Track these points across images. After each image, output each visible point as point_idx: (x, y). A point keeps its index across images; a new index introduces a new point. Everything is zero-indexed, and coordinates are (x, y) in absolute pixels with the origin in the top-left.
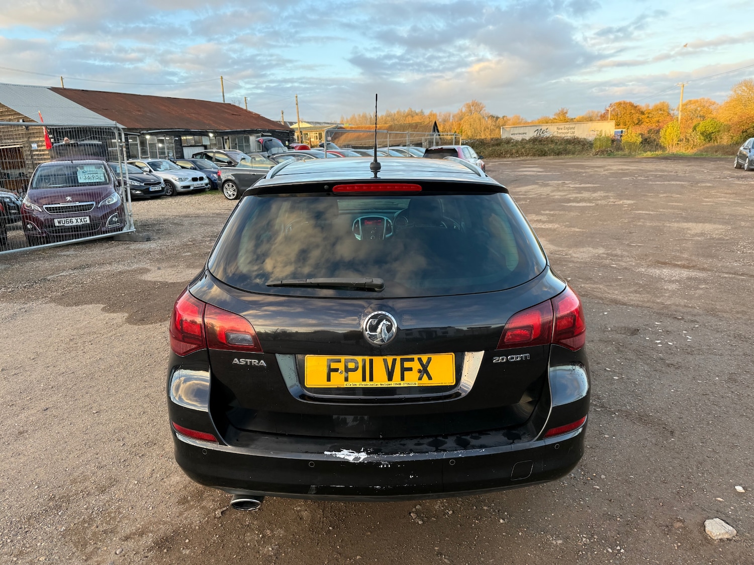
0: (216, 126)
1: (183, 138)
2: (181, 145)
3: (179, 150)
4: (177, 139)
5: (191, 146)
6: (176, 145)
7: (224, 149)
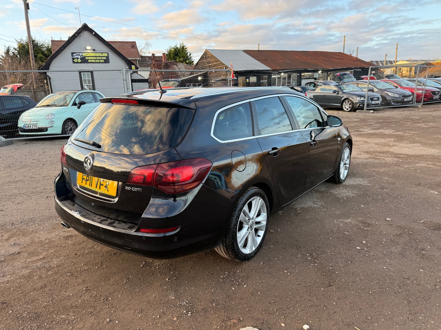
0: (325, 66)
1: (303, 74)
2: (301, 78)
3: (299, 81)
4: (299, 74)
5: (306, 78)
6: (298, 78)
7: (327, 79)
